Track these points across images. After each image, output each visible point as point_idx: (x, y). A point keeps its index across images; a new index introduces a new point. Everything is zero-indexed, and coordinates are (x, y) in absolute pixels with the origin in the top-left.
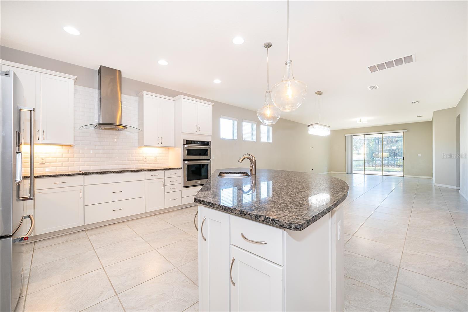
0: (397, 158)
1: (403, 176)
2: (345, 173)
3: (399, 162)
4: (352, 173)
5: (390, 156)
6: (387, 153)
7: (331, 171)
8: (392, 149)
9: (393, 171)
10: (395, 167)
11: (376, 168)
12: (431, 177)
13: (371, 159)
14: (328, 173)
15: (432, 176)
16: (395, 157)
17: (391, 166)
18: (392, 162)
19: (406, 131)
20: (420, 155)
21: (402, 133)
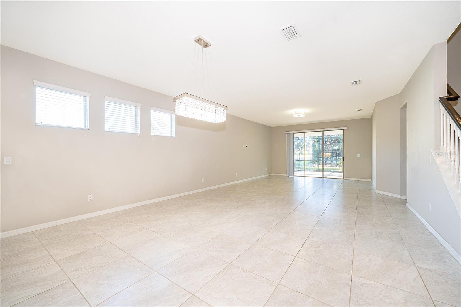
0: (339, 157)
1: (343, 179)
2: (286, 175)
3: (340, 162)
4: (292, 175)
5: (332, 156)
6: (330, 153)
7: (271, 173)
8: (335, 149)
9: (335, 171)
10: (337, 166)
11: (319, 168)
12: (370, 180)
13: (316, 158)
14: (267, 175)
15: (371, 178)
16: (337, 157)
17: (333, 166)
18: (335, 162)
19: (346, 128)
20: (359, 155)
21: (342, 130)
